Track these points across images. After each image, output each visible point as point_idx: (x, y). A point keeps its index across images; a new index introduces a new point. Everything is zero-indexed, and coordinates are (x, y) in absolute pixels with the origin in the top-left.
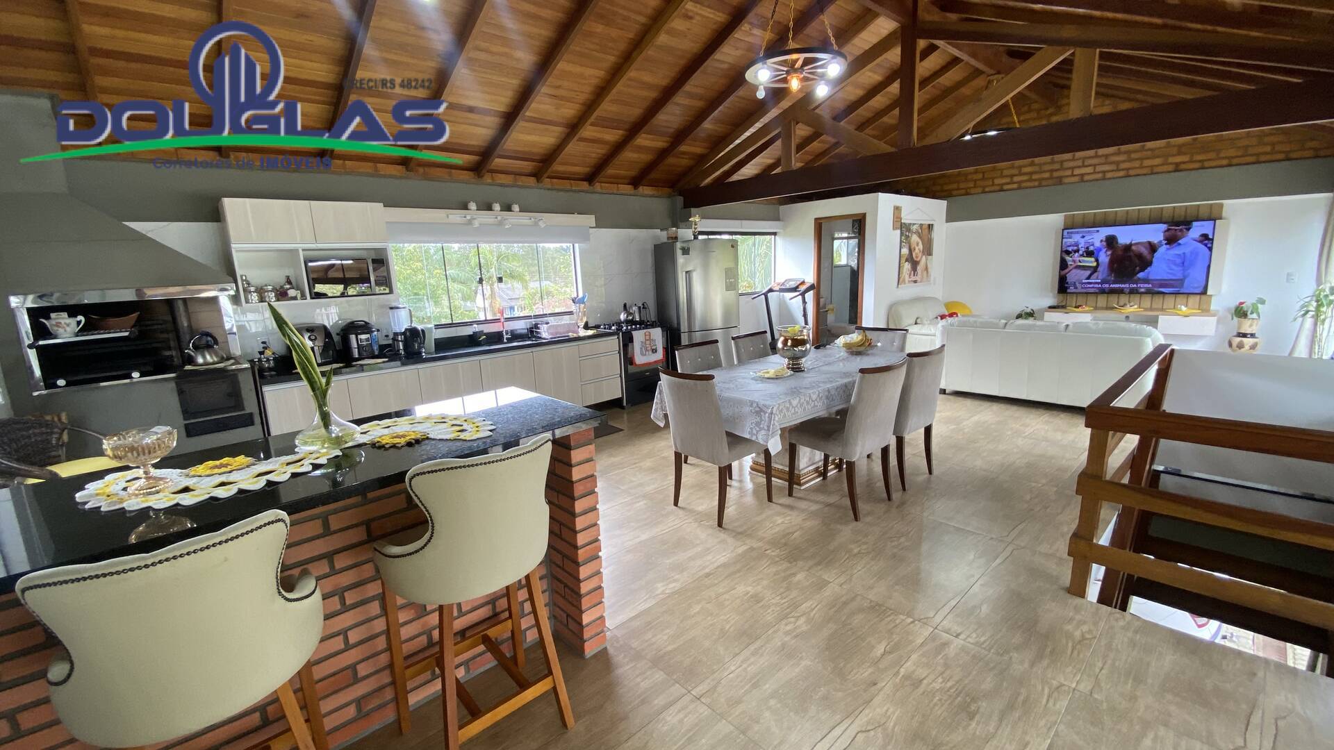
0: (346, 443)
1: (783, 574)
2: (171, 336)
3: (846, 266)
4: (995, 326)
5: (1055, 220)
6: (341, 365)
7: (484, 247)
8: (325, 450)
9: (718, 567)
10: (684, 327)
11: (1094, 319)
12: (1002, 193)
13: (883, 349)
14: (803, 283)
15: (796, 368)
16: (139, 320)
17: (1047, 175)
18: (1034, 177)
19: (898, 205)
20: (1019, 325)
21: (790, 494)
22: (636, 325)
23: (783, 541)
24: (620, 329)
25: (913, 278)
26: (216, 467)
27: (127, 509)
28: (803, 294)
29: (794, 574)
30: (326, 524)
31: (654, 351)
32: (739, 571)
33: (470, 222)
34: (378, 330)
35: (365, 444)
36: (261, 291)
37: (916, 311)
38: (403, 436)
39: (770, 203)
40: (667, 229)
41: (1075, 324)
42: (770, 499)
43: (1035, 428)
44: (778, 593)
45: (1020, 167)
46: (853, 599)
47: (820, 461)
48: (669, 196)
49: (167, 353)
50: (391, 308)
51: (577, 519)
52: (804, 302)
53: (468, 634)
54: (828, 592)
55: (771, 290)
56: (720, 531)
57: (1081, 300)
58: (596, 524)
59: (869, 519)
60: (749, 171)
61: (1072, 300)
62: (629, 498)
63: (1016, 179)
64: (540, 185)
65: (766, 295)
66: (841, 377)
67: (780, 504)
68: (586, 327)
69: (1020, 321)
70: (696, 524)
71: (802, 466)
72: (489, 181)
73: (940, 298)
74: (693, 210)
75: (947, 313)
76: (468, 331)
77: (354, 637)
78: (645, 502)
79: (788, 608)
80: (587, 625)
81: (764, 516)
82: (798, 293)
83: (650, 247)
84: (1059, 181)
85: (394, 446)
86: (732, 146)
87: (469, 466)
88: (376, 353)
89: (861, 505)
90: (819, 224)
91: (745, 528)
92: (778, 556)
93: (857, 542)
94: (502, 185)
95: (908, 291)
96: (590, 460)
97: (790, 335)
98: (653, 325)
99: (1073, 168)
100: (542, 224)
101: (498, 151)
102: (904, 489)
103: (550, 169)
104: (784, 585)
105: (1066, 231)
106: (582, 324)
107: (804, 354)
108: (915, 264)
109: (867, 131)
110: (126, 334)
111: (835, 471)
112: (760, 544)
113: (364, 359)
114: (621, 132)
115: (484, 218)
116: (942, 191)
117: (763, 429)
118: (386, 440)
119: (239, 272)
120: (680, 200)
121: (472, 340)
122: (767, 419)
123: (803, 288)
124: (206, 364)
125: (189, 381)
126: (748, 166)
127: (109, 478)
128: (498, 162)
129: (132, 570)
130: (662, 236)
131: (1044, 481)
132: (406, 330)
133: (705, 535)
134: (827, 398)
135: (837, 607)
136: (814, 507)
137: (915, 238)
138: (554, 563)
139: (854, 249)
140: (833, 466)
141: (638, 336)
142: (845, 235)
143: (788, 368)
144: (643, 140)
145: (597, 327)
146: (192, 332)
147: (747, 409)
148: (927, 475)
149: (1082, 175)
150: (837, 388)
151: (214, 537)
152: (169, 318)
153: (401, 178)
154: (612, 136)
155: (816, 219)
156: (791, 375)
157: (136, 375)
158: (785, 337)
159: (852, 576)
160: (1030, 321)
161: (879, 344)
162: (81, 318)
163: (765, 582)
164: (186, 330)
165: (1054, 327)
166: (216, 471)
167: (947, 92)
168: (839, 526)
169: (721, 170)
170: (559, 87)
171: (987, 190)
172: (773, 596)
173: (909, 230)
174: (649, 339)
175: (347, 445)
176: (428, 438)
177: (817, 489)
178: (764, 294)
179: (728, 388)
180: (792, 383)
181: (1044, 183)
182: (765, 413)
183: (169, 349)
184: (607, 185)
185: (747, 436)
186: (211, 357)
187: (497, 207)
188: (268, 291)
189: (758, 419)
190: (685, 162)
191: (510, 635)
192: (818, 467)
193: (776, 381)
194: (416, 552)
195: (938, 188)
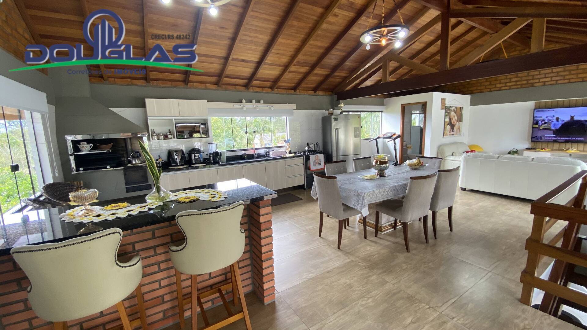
0: (166, 200)
1: (365, 275)
2: (125, 152)
3: (419, 126)
4: (493, 157)
5: (531, 104)
6: (187, 166)
7: (248, 118)
8: (156, 202)
9: (334, 268)
10: (334, 154)
11: (552, 155)
12: (500, 92)
13: (429, 167)
14: (395, 134)
15: (381, 175)
16: (113, 146)
17: (525, 82)
18: (518, 83)
19: (443, 97)
20: (506, 157)
21: (376, 236)
22: (312, 153)
23: (369, 259)
24: (304, 154)
25: (452, 133)
26: (115, 207)
27: (74, 222)
28: (394, 140)
29: (371, 276)
30: (153, 234)
31: (320, 164)
32: (344, 271)
33: (242, 108)
34: (203, 152)
35: (174, 200)
36: (158, 136)
37: (453, 149)
38: (189, 198)
39: (380, 97)
40: (328, 110)
41: (538, 158)
42: (365, 238)
43: (513, 211)
44: (361, 285)
45: (510, 78)
46: (399, 292)
47: (393, 221)
48: (331, 95)
49: (123, 159)
50: (209, 143)
51: (262, 240)
52: (395, 143)
53: (214, 287)
54: (387, 287)
55: (379, 138)
56: (339, 251)
57: (544, 145)
58: (271, 243)
59: (414, 252)
60: (369, 83)
61: (540, 145)
62: (299, 231)
63: (508, 84)
64: (273, 92)
65: (376, 140)
66: (403, 181)
67: (370, 241)
68: (290, 153)
69: (510, 156)
70: (328, 246)
71: (383, 223)
72: (252, 90)
73: (467, 143)
74: (341, 101)
75: (470, 150)
76: (240, 153)
77: (163, 283)
78: (306, 233)
79: (365, 293)
80: (266, 290)
81: (361, 245)
82: (392, 139)
83: (321, 118)
84: (532, 85)
85: (184, 202)
86: (359, 72)
87: (201, 214)
88: (202, 161)
89: (410, 244)
90: (404, 107)
91: (351, 250)
92: (364, 266)
93: (406, 263)
94: (257, 92)
95: (448, 139)
96: (269, 214)
97: (379, 159)
98: (320, 153)
99: (539, 79)
100: (272, 109)
101: (255, 78)
102: (436, 238)
103: (277, 85)
104: (365, 281)
105: (536, 110)
106: (288, 151)
107: (386, 168)
108: (452, 126)
109: (427, 63)
110: (106, 151)
111: (401, 226)
112: (357, 259)
113: (197, 164)
114: (308, 68)
115: (249, 106)
116: (468, 91)
117: (360, 203)
118: (182, 200)
119: (150, 128)
120: (335, 97)
121: (241, 157)
122: (362, 199)
123: (394, 137)
124: (136, 164)
125: (129, 170)
126: (368, 81)
127: (76, 208)
128: (255, 83)
129: (50, 249)
130: (326, 113)
131: (514, 240)
132: (214, 152)
133: (330, 252)
134: (394, 190)
135: (390, 295)
136: (387, 243)
137: (453, 114)
138: (254, 259)
139: (422, 119)
140: (400, 224)
141: (313, 157)
142: (418, 112)
143: (378, 175)
144: (318, 71)
145: (295, 153)
146: (132, 151)
147: (352, 194)
148: (450, 232)
149: (544, 82)
150: (400, 186)
151: (85, 238)
152: (124, 145)
153: (216, 90)
154: (304, 70)
155: (402, 105)
156: (379, 178)
157: (108, 167)
158: (376, 160)
159: (400, 280)
160: (516, 156)
161: (427, 165)
162: (91, 145)
163: (356, 278)
164: (130, 150)
165: (526, 159)
166: (114, 208)
167: (469, 43)
168: (398, 254)
169: (355, 83)
170: (279, 50)
171: (492, 90)
172: (359, 285)
173: (450, 110)
174: (317, 159)
175: (166, 201)
176: (199, 199)
177: (390, 234)
178: (375, 139)
179: (346, 183)
180: (378, 182)
181: (524, 86)
182: (361, 196)
183: (124, 157)
184: (302, 91)
185: (353, 207)
186: (138, 161)
187: (254, 101)
188: (161, 136)
189: (358, 199)
190: (337, 80)
191: (232, 290)
192: (392, 224)
193: (370, 181)
194: (181, 250)
195: (466, 89)
